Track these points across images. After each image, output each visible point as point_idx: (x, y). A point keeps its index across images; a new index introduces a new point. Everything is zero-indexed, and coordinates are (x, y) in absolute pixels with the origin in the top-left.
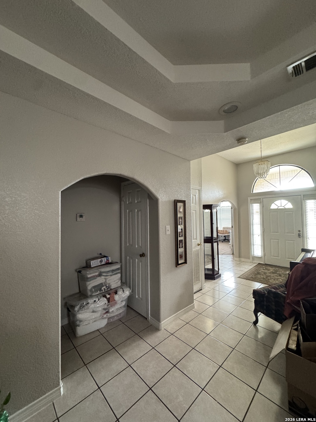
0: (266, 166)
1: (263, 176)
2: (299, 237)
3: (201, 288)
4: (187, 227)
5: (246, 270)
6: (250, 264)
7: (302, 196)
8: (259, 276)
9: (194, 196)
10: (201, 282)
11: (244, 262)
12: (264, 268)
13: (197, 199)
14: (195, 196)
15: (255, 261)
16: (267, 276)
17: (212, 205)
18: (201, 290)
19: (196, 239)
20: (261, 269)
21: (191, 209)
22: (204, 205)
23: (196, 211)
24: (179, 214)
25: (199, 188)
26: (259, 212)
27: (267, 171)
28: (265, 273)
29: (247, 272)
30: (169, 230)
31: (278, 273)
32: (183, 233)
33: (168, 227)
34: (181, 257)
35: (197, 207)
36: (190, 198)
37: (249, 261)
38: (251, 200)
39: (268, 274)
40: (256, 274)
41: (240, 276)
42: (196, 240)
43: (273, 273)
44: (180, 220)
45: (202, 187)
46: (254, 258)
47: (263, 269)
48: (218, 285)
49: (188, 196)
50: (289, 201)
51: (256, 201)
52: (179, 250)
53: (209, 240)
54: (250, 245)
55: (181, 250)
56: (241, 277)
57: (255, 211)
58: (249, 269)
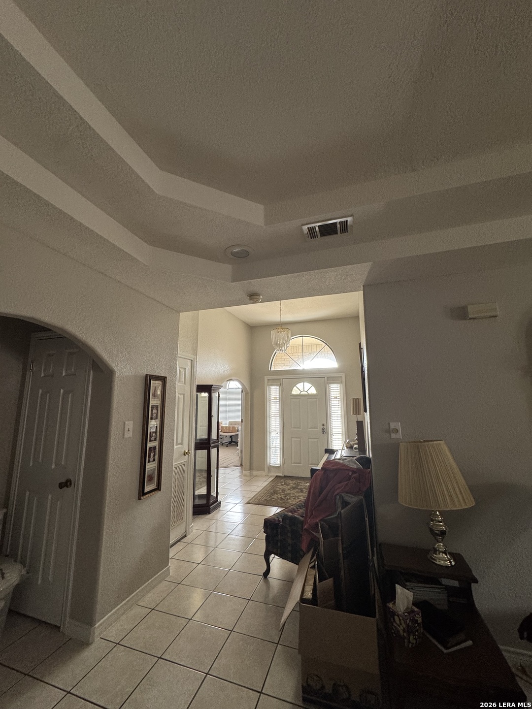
0: (286, 336)
1: (282, 348)
2: (323, 433)
3: (185, 534)
4: (165, 423)
5: (259, 490)
6: (265, 479)
7: (326, 378)
8: (275, 496)
9: (181, 370)
10: (185, 522)
11: (256, 476)
12: (282, 482)
13: (188, 375)
14: (185, 369)
15: (272, 474)
16: (285, 494)
17: (212, 385)
18: (185, 536)
19: (182, 444)
20: (279, 484)
21: (175, 392)
22: (198, 386)
23: (184, 395)
24: (153, 400)
25: (192, 357)
26: (278, 398)
27: (288, 341)
28: (283, 490)
29: (260, 491)
30: (131, 430)
31: (299, 487)
32: (158, 434)
33: (130, 425)
34: (151, 478)
35: (187, 388)
36: (176, 372)
37: (264, 473)
38: (268, 380)
39: (287, 492)
40: (272, 494)
41: (250, 500)
42: (180, 446)
43: (294, 488)
44: (155, 411)
45: (196, 356)
46: (271, 468)
47: (282, 485)
48: (214, 521)
49: (173, 369)
50: (313, 384)
51: (273, 382)
52: (147, 467)
53: (204, 445)
54: (266, 448)
55: (151, 466)
56: (250, 502)
57: (272, 397)
58: (263, 487)
